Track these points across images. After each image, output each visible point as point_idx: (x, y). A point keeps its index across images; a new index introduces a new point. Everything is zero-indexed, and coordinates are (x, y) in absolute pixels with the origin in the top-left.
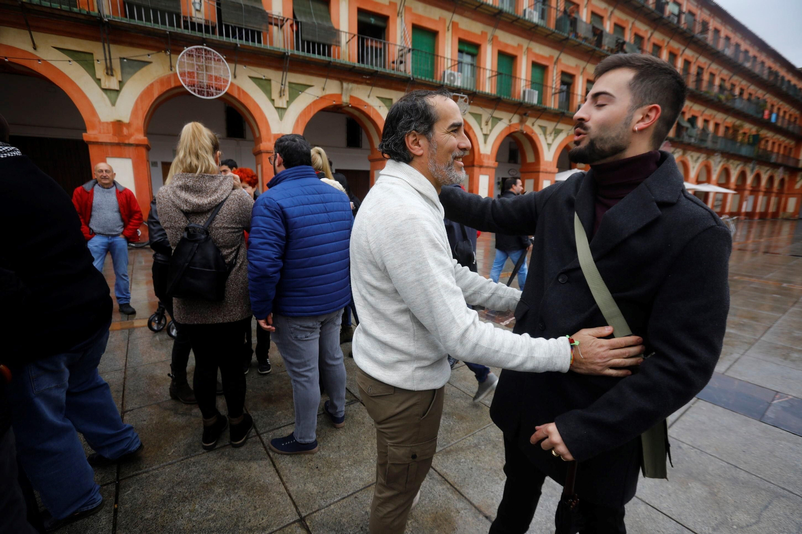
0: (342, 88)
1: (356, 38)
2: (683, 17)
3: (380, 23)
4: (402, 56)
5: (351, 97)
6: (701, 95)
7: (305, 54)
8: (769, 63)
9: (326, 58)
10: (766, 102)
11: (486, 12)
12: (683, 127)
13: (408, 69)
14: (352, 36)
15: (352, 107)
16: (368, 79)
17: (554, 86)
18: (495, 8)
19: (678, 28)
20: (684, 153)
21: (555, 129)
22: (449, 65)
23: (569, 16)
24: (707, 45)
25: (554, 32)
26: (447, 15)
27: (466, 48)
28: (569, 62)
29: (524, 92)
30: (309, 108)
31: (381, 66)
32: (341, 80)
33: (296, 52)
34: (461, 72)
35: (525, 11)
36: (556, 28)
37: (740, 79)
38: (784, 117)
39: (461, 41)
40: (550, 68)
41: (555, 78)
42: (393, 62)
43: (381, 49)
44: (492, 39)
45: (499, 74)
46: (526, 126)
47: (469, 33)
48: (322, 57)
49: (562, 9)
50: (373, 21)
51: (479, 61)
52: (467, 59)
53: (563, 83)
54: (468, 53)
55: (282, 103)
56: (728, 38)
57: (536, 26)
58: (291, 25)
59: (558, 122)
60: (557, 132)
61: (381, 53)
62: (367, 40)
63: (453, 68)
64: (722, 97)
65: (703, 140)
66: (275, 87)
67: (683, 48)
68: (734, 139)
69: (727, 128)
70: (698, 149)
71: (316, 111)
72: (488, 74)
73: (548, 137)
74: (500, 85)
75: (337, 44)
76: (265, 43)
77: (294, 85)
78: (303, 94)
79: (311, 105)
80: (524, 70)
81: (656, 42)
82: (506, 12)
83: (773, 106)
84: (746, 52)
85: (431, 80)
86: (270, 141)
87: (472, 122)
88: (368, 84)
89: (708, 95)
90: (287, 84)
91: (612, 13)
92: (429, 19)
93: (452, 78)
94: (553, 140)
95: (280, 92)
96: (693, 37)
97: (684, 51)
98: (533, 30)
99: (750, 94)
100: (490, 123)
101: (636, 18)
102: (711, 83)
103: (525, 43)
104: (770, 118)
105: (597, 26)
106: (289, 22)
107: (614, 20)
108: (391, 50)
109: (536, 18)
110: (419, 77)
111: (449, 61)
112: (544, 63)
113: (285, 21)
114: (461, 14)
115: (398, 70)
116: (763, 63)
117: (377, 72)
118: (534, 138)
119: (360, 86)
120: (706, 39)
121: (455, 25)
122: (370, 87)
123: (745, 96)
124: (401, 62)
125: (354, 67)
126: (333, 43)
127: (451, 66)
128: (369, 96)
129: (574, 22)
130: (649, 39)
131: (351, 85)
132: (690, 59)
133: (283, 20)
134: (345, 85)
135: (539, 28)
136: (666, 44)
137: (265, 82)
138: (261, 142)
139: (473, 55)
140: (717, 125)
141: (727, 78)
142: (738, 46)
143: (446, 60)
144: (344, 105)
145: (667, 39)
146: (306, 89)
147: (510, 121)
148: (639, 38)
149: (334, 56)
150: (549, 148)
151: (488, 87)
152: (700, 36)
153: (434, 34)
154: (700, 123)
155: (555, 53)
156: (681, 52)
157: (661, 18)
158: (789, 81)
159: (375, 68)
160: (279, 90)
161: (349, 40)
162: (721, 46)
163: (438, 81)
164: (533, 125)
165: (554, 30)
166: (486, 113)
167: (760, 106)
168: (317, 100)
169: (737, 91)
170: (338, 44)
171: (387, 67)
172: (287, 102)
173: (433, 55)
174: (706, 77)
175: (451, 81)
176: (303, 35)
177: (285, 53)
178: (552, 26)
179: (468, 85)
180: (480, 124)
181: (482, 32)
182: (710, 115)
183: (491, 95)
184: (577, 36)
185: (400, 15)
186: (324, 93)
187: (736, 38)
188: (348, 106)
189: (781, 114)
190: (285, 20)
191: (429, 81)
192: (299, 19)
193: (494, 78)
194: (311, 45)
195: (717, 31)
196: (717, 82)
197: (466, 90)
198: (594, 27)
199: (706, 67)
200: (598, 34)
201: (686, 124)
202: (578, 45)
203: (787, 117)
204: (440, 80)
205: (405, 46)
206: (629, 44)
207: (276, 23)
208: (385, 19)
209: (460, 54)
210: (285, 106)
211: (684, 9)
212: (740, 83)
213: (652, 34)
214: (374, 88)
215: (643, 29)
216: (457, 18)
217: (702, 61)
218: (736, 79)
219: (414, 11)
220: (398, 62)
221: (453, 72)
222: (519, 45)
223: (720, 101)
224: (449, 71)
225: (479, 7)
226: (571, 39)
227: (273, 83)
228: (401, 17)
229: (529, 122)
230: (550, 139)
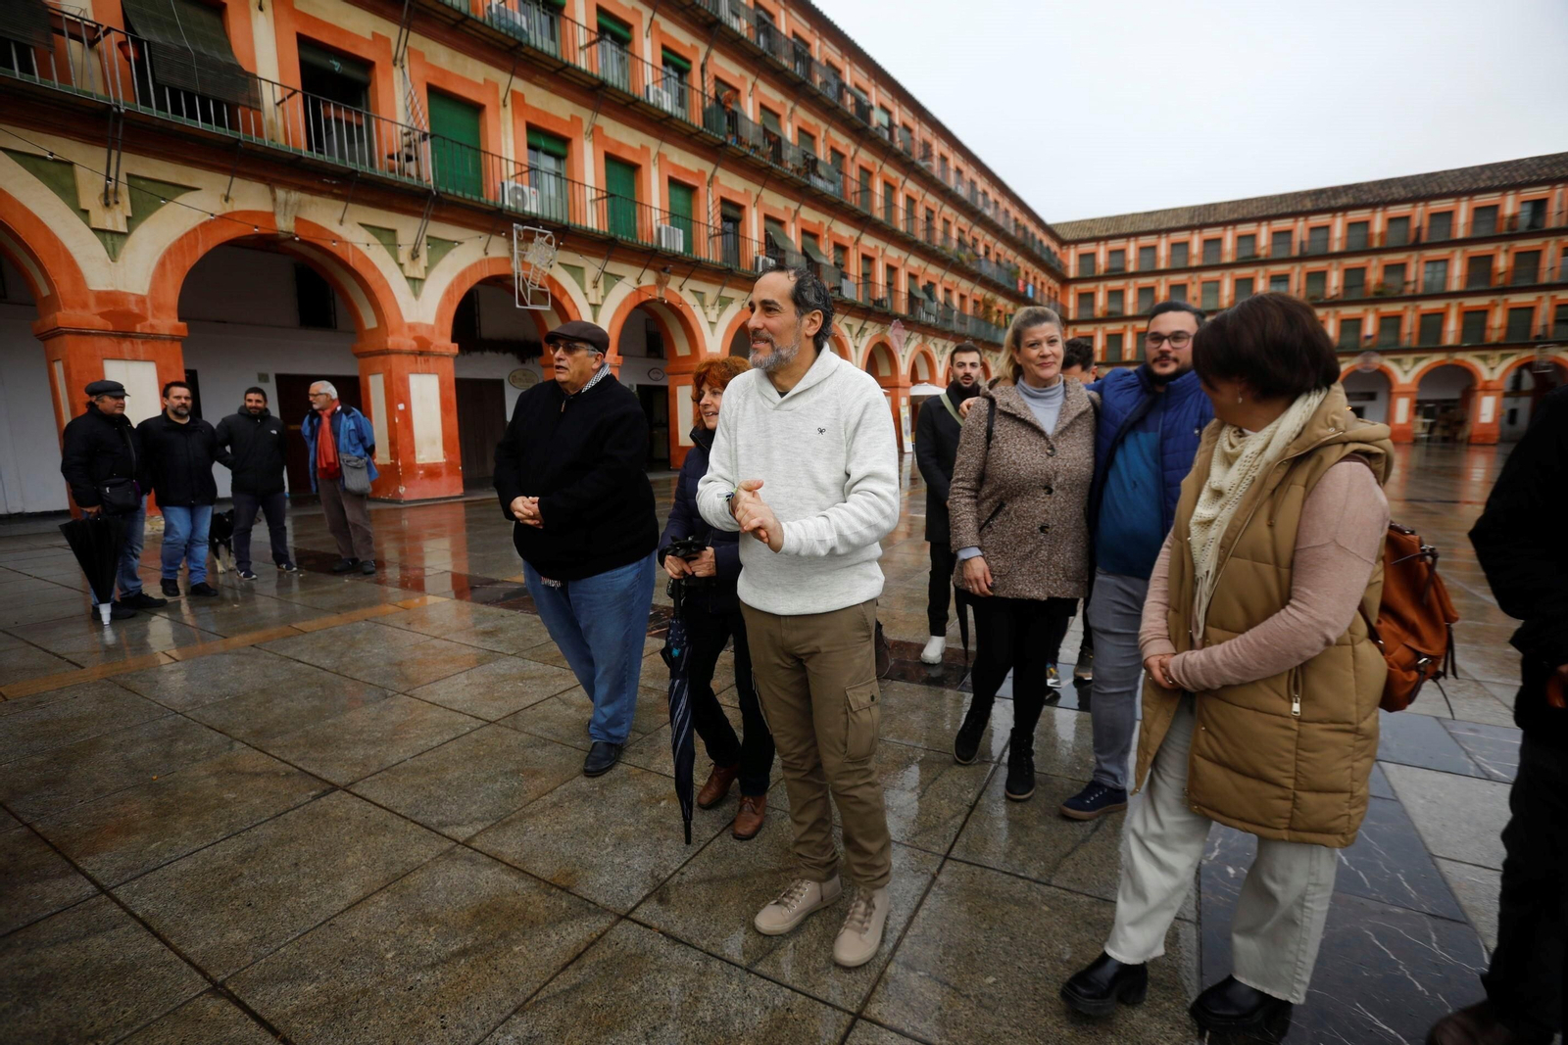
0: (275, 200)
1: (299, 97)
2: (897, 131)
3: (356, 74)
4: (409, 146)
5: (298, 220)
6: (935, 251)
7: (168, 115)
8: (1014, 212)
9: (226, 132)
10: (1019, 268)
11: (577, 81)
12: (917, 299)
13: (425, 170)
14: (290, 91)
15: (302, 241)
16: (336, 186)
17: (711, 223)
18: (591, 76)
19: (891, 147)
20: (924, 341)
21: (719, 297)
22: (512, 172)
23: (724, 107)
24: (933, 177)
25: (702, 132)
26: (501, 78)
27: (543, 143)
28: (733, 184)
29: (659, 230)
30: (191, 236)
31: (362, 162)
32: (272, 183)
33: (141, 109)
34: (537, 187)
35: (648, 87)
36: (704, 126)
37: (983, 232)
38: (1042, 291)
39: (531, 129)
40: (702, 190)
41: (711, 209)
42: (391, 157)
43: (360, 127)
44: (592, 131)
45: (610, 196)
46: (667, 290)
47: (546, 115)
48: (214, 129)
49: (712, 94)
50: (337, 66)
51: (570, 168)
52: (548, 163)
53: (725, 218)
54: (548, 153)
55: (115, 220)
56: (959, 171)
57: (670, 117)
58: (122, 45)
59: (724, 285)
60: (724, 302)
61: (360, 134)
62: (327, 105)
63: (519, 177)
64: (964, 256)
65: (948, 321)
66: (90, 181)
67: (901, 178)
68: (986, 319)
69: (976, 302)
70: (943, 334)
71: (211, 245)
72: (590, 194)
73: (708, 310)
74: (613, 215)
75: (253, 105)
76: (46, 73)
77: (142, 183)
78: (171, 203)
79: (195, 230)
80: (655, 192)
81: (863, 164)
82: (612, 87)
83: (1027, 273)
84: (985, 194)
85: (475, 198)
86: (85, 306)
87: (565, 279)
88: (337, 197)
89: (944, 252)
90: (123, 178)
91: (792, 110)
92: (463, 80)
93: (519, 197)
94: (719, 316)
95: (106, 194)
96: (913, 163)
97: (904, 183)
98: (665, 123)
99: (998, 255)
100: (601, 284)
101: (830, 124)
102: (946, 234)
103: (653, 144)
104: (1026, 292)
105: (770, 128)
106: (114, 37)
107: (797, 123)
108: (383, 131)
109: (667, 103)
110: (450, 191)
111: (511, 165)
112: (690, 181)
113: (101, 33)
114: (529, 80)
115: (402, 172)
116: (1007, 212)
117: (355, 172)
118: (685, 312)
119: (317, 199)
120: (930, 167)
121: (517, 99)
122: (343, 204)
123: (993, 258)
124: (409, 158)
125: (301, 157)
126: (240, 102)
127: (516, 175)
128: (341, 222)
129: (734, 118)
130: (853, 159)
131: (295, 196)
132: (915, 197)
133: (96, 30)
134: (281, 194)
135: (676, 122)
136: (878, 169)
137: (55, 168)
138: (59, 309)
139: (559, 158)
140: (962, 297)
141: (966, 229)
142: (973, 183)
143: (504, 161)
144: (283, 236)
145: (879, 162)
146: (178, 195)
147: (639, 281)
148: (837, 155)
149: (247, 130)
150: (712, 330)
151: (592, 219)
152: (923, 164)
153: (476, 109)
154: (940, 294)
155: (708, 167)
156: (900, 184)
157: (865, 129)
158: (1041, 242)
159: (350, 165)
160: (102, 190)
161: (283, 101)
162: (952, 182)
163: (491, 200)
164: (681, 289)
165: (701, 127)
166: (592, 266)
167: (1013, 273)
168: (211, 220)
169: (981, 251)
170: (255, 104)
171: (377, 165)
172: (128, 218)
173: (476, 149)
174: (939, 225)
175: (516, 201)
176: (157, 74)
177: (109, 107)
178: (697, 120)
179: (554, 213)
180: (582, 286)
181: (572, 117)
182: (953, 282)
183: (598, 233)
184: (740, 141)
185: (398, 63)
186: (228, 208)
187: (970, 172)
188: (292, 239)
189: (1039, 286)
190: (102, 30)
191: (471, 200)
192: (143, 35)
193: (600, 202)
194: (181, 98)
195: (944, 159)
196: (954, 234)
197: (549, 221)
198: (765, 130)
199: (937, 210)
200: (777, 143)
201: (922, 295)
202: (743, 157)
203: (1046, 291)
204: (495, 198)
205: (414, 126)
206: (825, 164)
207: (75, 31)
208: (367, 66)
209: (532, 152)
210: (123, 228)
211: (897, 121)
212: (985, 238)
213: (856, 152)
214: (350, 205)
215: (844, 143)
216: (519, 85)
217: (932, 200)
218: (978, 231)
219: (428, 59)
220: (403, 157)
221: (519, 185)
222: (642, 146)
223: (962, 262)
224: (512, 184)
225: (561, 70)
226: (731, 146)
227: (80, 172)
228: (403, 67)
229: (674, 283)
230: (713, 315)
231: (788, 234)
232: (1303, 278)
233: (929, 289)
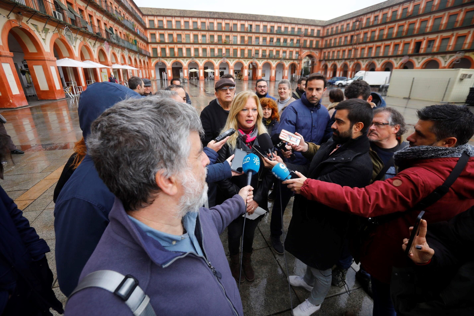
6: (111, 15)
10: (134, 24)
12: (108, 33)
20: (113, 49)
21: (44, 28)
46: (22, 22)
64: (118, 17)
65: (118, 41)
68: (128, 41)
69: (124, 35)
70: (118, 46)
73: (41, 33)
89: (113, 15)
99: (127, 18)
102: (112, 8)
104: (137, 32)
140: (120, 33)
154: (114, 31)
164: (28, 23)
169: (122, 15)
174: (109, 4)
182: (117, 27)
189: (139, 30)
196: (114, 8)
201: (109, 31)
223: (119, 20)
229: (25, 19)
230: (43, 35)
231: (62, 2)
232: (209, 36)
233: (111, 29)
